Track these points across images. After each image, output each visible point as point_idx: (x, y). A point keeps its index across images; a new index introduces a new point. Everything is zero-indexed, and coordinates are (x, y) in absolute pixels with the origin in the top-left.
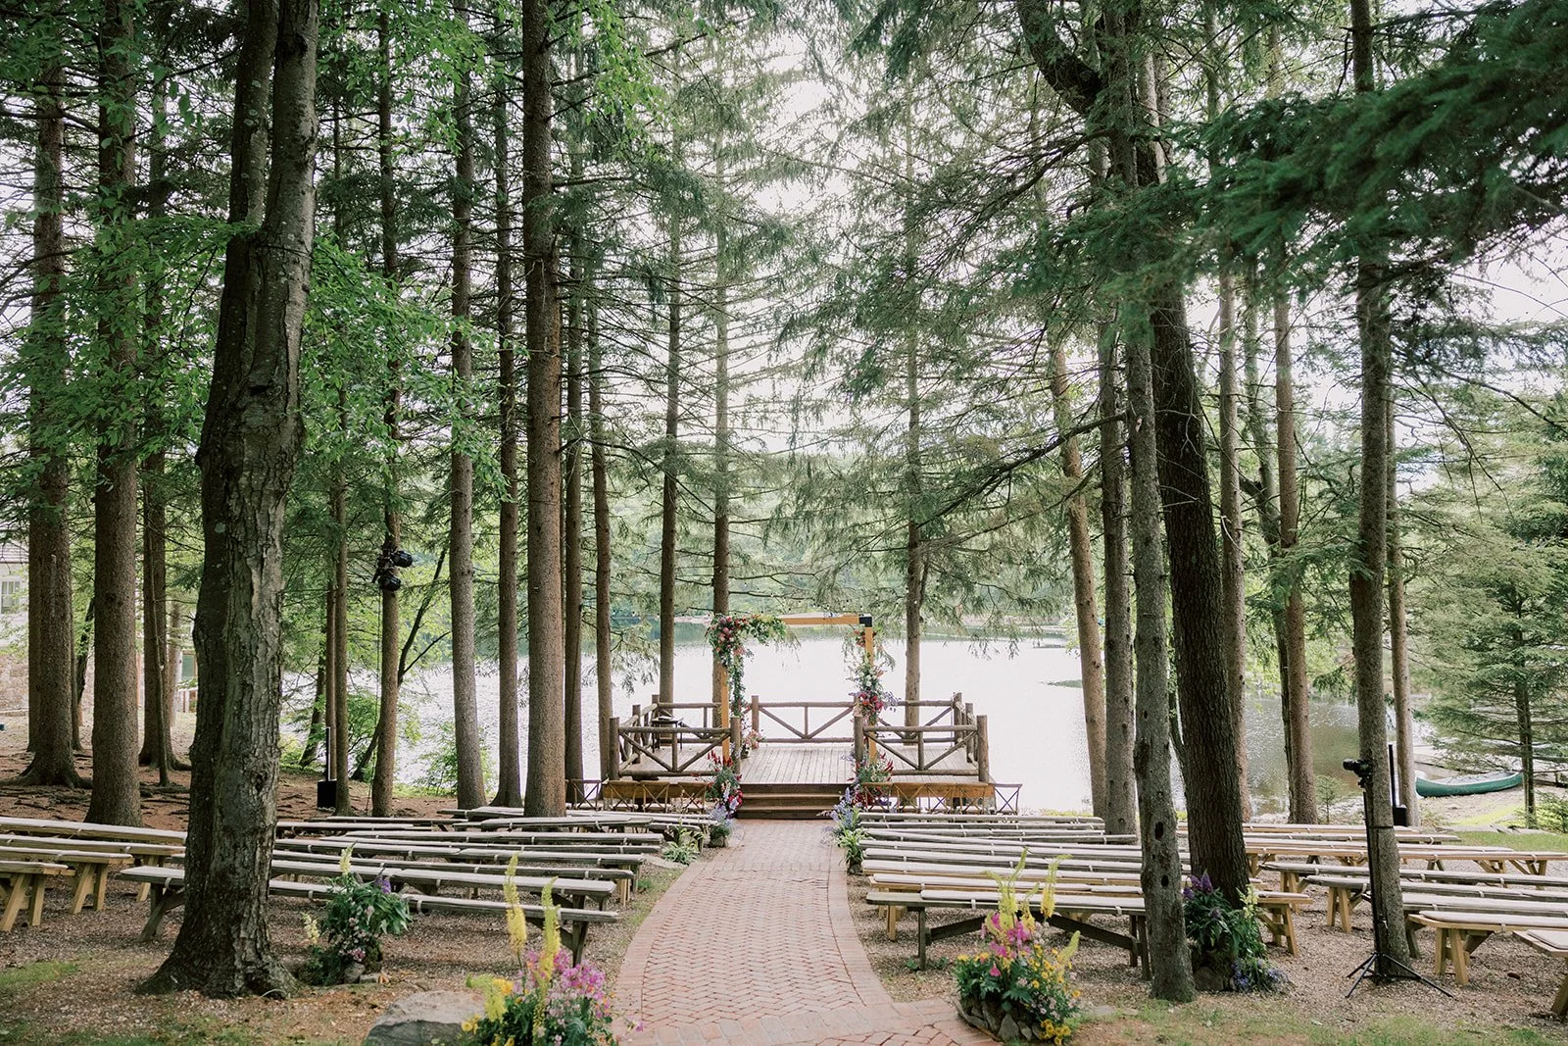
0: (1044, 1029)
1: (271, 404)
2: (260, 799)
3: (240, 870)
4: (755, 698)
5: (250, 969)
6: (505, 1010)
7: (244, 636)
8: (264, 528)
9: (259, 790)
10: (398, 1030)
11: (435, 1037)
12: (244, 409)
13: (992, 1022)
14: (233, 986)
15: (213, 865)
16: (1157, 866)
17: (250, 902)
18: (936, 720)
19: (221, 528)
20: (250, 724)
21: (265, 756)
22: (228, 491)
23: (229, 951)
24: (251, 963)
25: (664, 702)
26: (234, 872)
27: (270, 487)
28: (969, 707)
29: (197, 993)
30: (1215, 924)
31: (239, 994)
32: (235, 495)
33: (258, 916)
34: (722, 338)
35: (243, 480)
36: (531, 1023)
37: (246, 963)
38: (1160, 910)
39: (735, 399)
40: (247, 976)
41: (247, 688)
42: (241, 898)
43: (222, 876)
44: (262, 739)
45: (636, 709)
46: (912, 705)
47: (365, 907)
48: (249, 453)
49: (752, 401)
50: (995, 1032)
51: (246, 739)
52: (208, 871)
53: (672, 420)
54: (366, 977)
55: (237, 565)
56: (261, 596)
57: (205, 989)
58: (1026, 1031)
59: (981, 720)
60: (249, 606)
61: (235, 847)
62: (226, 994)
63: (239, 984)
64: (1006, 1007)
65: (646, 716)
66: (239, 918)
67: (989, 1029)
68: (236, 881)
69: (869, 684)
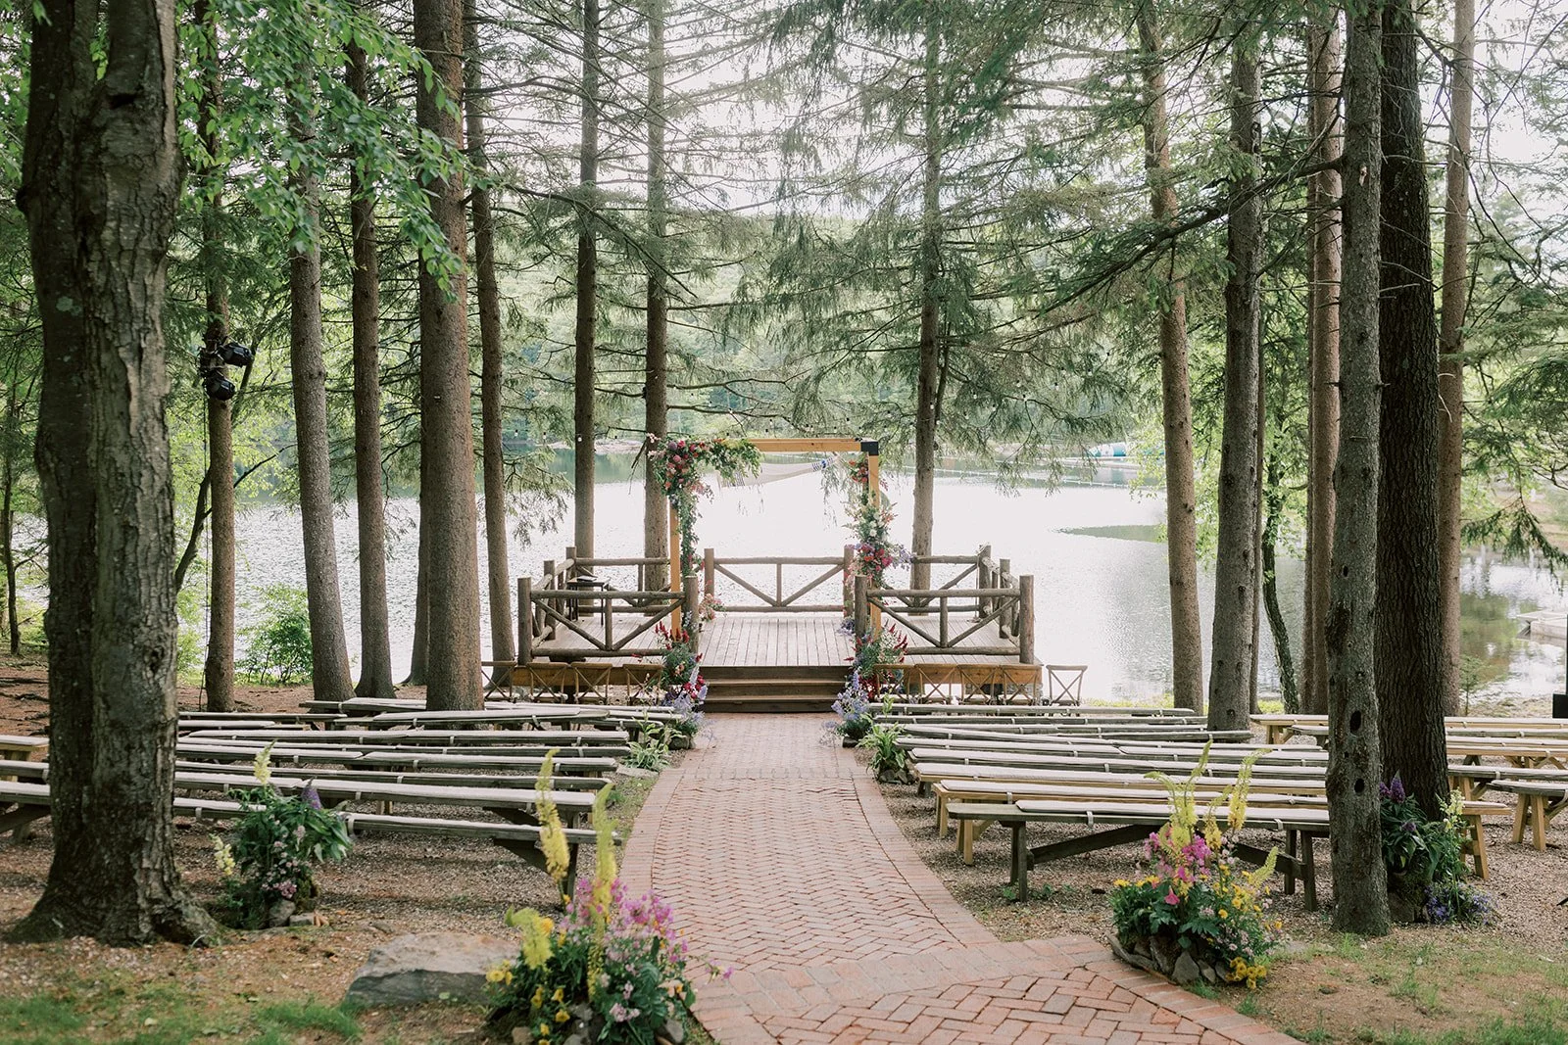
0: (1233, 970)
1: (143, 122)
2: (156, 683)
3: (136, 779)
4: (709, 552)
5: (158, 909)
6: (549, 954)
7: (122, 459)
8: (140, 305)
9: (155, 672)
10: (390, 982)
11: (442, 989)
12: (104, 128)
13: (1163, 962)
14: (138, 931)
15: (97, 773)
16: (1350, 767)
17: (153, 821)
18: (955, 582)
19: (66, 304)
20: (137, 581)
21: (160, 627)
22: (84, 249)
23: (129, 885)
24: (158, 901)
25: (581, 556)
26: (129, 782)
27: (146, 245)
28: (1004, 565)
29: (91, 941)
30: (1409, 839)
31: (147, 941)
32: (95, 256)
33: (164, 839)
34: (656, 43)
35: (107, 235)
36: (585, 970)
37: (152, 901)
38: (1352, 823)
39: (678, 131)
40: (154, 919)
41: (129, 531)
42: (141, 816)
43: (113, 787)
44: (154, 602)
45: (548, 567)
46: (920, 563)
47: (291, 827)
48: (115, 196)
49: (697, 137)
50: (1169, 974)
51: (134, 603)
52: (88, 781)
53: (589, 159)
54: (297, 918)
55: (105, 358)
56: (142, 402)
57: (102, 935)
58: (1208, 972)
59: (1026, 582)
60: (125, 416)
61: (129, 748)
62: (130, 941)
63: (145, 929)
64: (1183, 942)
65: (560, 576)
66: (139, 843)
67: (1159, 969)
68: (133, 794)
69: (873, 533)
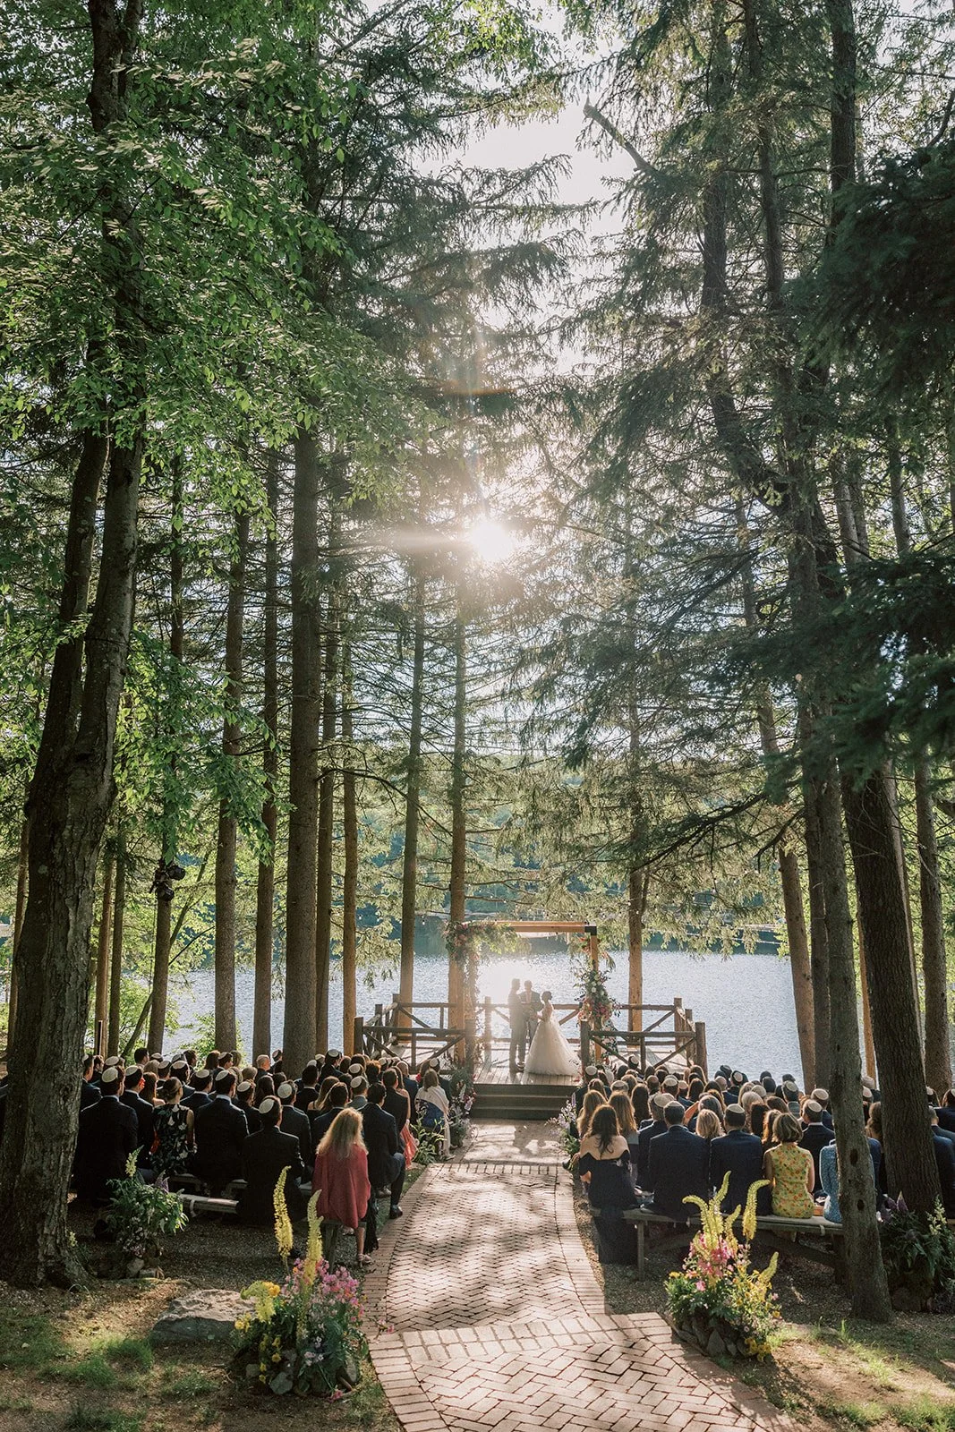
0: (748, 1346)
1: (92, 769)
2: (66, 1108)
3: (46, 1172)
4: (487, 999)
5: (50, 1263)
6: (274, 1313)
7: (60, 965)
8: (80, 873)
9: (65, 1101)
10: (179, 1325)
11: (210, 1333)
12: (71, 773)
13: (701, 1338)
14: (36, 1278)
15: (23, 1167)
16: (853, 1190)
17: (54, 1201)
18: (658, 1024)
19: (43, 870)
20: (61, 1042)
21: (72, 1072)
22: (53, 842)
23: (34, 1246)
24: (51, 1257)
25: (403, 1004)
26: (41, 1175)
27: (87, 838)
28: (689, 1013)
29: (6, 1284)
30: (911, 1246)
31: (40, 1286)
32: (58, 845)
33: (60, 1214)
35: (66, 833)
36: (295, 1325)
37: (47, 1257)
38: (857, 1233)
39: (472, 721)
40: (47, 1269)
41: (60, 1011)
42: (46, 1198)
43: (31, 1177)
44: (70, 1055)
45: (378, 1008)
46: (635, 1008)
47: (146, 1206)
48: (72, 810)
49: (485, 722)
50: (704, 1347)
51: (57, 1056)
52: (19, 1172)
53: (416, 737)
54: (145, 1272)
55: (57, 905)
56: (75, 932)
57: (13, 1279)
58: (731, 1347)
59: (700, 1026)
60: (65, 939)
61: (44, 1152)
62: (29, 1285)
63: (40, 1277)
64: (712, 1323)
65: (387, 1014)
66: (43, 1216)
67: (698, 1343)
68: (42, 1182)
69: (594, 990)
